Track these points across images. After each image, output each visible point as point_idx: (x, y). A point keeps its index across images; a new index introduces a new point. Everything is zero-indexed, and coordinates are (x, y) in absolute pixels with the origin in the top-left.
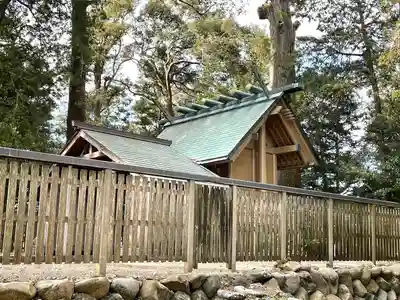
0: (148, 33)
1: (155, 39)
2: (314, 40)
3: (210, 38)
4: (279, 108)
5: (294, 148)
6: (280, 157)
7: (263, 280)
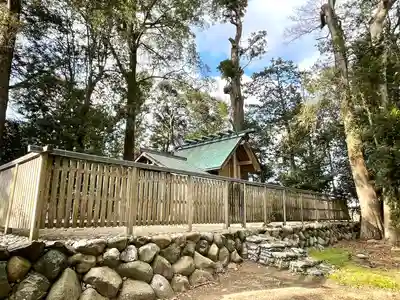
0: (159, 98)
1: (162, 102)
2: (258, 106)
3: (194, 102)
4: (244, 142)
5: (250, 162)
6: (242, 167)
7: (263, 232)
